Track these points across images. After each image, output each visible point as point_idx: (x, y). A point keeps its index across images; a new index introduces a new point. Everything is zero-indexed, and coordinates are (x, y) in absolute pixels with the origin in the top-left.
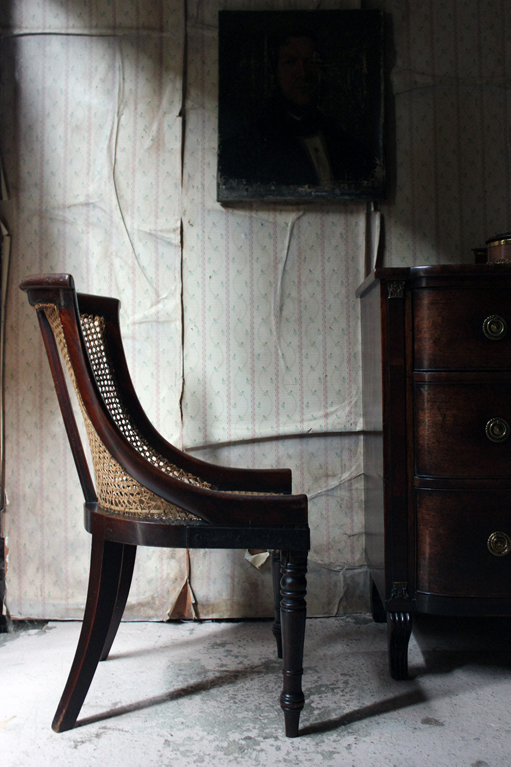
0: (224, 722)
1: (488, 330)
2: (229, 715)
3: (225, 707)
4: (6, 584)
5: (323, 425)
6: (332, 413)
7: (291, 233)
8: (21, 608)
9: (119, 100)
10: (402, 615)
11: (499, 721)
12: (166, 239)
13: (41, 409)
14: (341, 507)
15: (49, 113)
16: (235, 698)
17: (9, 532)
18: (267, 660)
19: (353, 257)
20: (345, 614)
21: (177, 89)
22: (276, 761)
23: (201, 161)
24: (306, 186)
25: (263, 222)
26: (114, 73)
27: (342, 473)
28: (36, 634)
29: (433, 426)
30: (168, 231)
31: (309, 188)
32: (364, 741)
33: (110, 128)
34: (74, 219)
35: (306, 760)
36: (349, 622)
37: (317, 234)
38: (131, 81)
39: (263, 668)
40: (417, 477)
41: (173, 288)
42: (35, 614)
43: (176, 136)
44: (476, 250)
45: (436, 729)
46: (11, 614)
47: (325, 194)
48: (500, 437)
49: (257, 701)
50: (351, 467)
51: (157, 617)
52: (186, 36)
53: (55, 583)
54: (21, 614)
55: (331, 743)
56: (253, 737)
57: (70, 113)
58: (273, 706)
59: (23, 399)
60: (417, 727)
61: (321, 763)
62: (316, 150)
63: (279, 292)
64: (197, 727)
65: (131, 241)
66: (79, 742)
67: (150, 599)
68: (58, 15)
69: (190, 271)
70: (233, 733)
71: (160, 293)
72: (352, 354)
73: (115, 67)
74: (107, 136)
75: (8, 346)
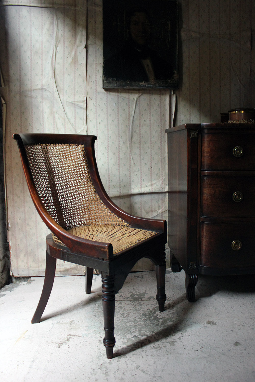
0: (122, 328)
1: (235, 153)
2: (123, 325)
3: (120, 320)
4: (11, 262)
5: (150, 189)
6: (154, 184)
7: (136, 103)
8: (18, 272)
9: (56, 40)
10: (193, 275)
11: (238, 320)
12: (79, 106)
13: (23, 184)
15: (23, 45)
16: (124, 315)
17: (11, 239)
18: (132, 294)
19: (163, 115)
21: (83, 35)
22: (151, 348)
23: (95, 69)
24: (143, 82)
25: (124, 98)
26: (53, 26)
27: (158, 210)
28: (26, 284)
29: (209, 195)
30: (81, 102)
31: (145, 83)
32: (185, 335)
33: (52, 53)
34: (36, 96)
35: (163, 347)
37: (148, 104)
38: (61, 30)
39: (131, 298)
40: (201, 217)
41: (83, 128)
42: (25, 274)
43: (83, 57)
45: (214, 326)
46: (14, 275)
47: (152, 86)
48: (238, 200)
49: (133, 316)
50: (162, 207)
51: (79, 274)
52: (87, 10)
53: (33, 261)
54: (18, 275)
55: (171, 337)
56: (137, 336)
57: (33, 45)
58: (141, 318)
59: (15, 180)
60: (206, 326)
61: (170, 348)
62: (148, 65)
63: (131, 130)
65: (63, 106)
66: (60, 344)
67: (76, 266)
69: (90, 120)
70: (128, 334)
71: (77, 130)
72: (163, 158)
73: (54, 23)
74: (51, 57)
75: (7, 156)
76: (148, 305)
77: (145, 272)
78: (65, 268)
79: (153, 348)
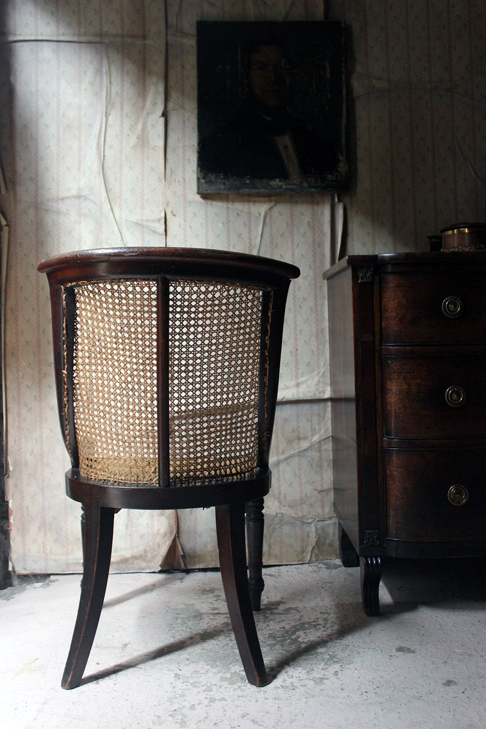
0: (224, 657)
1: (446, 308)
2: (227, 651)
3: (222, 644)
4: (11, 542)
5: (295, 394)
6: (303, 382)
7: (264, 222)
8: (25, 564)
9: (106, 102)
10: (374, 559)
11: (462, 647)
12: (151, 228)
13: (40, 383)
14: (312, 466)
15: (42, 114)
17: (13, 496)
19: (319, 243)
20: (317, 560)
21: (159, 92)
22: (275, 688)
23: (182, 157)
24: (278, 180)
25: (239, 212)
26: (102, 75)
27: (312, 436)
28: (41, 587)
29: (399, 393)
30: (154, 221)
31: (280, 181)
32: (348, 668)
33: (99, 127)
34: (67, 210)
35: (301, 686)
36: (321, 567)
37: (287, 222)
38: (117, 84)
40: (385, 439)
42: (38, 569)
43: (159, 135)
44: (430, 238)
45: (410, 655)
46: (16, 569)
48: (456, 403)
50: (320, 430)
51: (150, 568)
52: (167, 44)
53: (56, 541)
54: (25, 569)
55: (320, 671)
57: (61, 113)
59: (23, 375)
60: (392, 654)
61: (314, 688)
62: (286, 147)
64: (202, 662)
65: (119, 230)
67: (143, 552)
68: (48, 23)
72: (320, 330)
73: (102, 71)
74: (96, 134)
75: (8, 326)
76: (283, 621)
77: (285, 567)
78: (120, 556)
79: (280, 687)
